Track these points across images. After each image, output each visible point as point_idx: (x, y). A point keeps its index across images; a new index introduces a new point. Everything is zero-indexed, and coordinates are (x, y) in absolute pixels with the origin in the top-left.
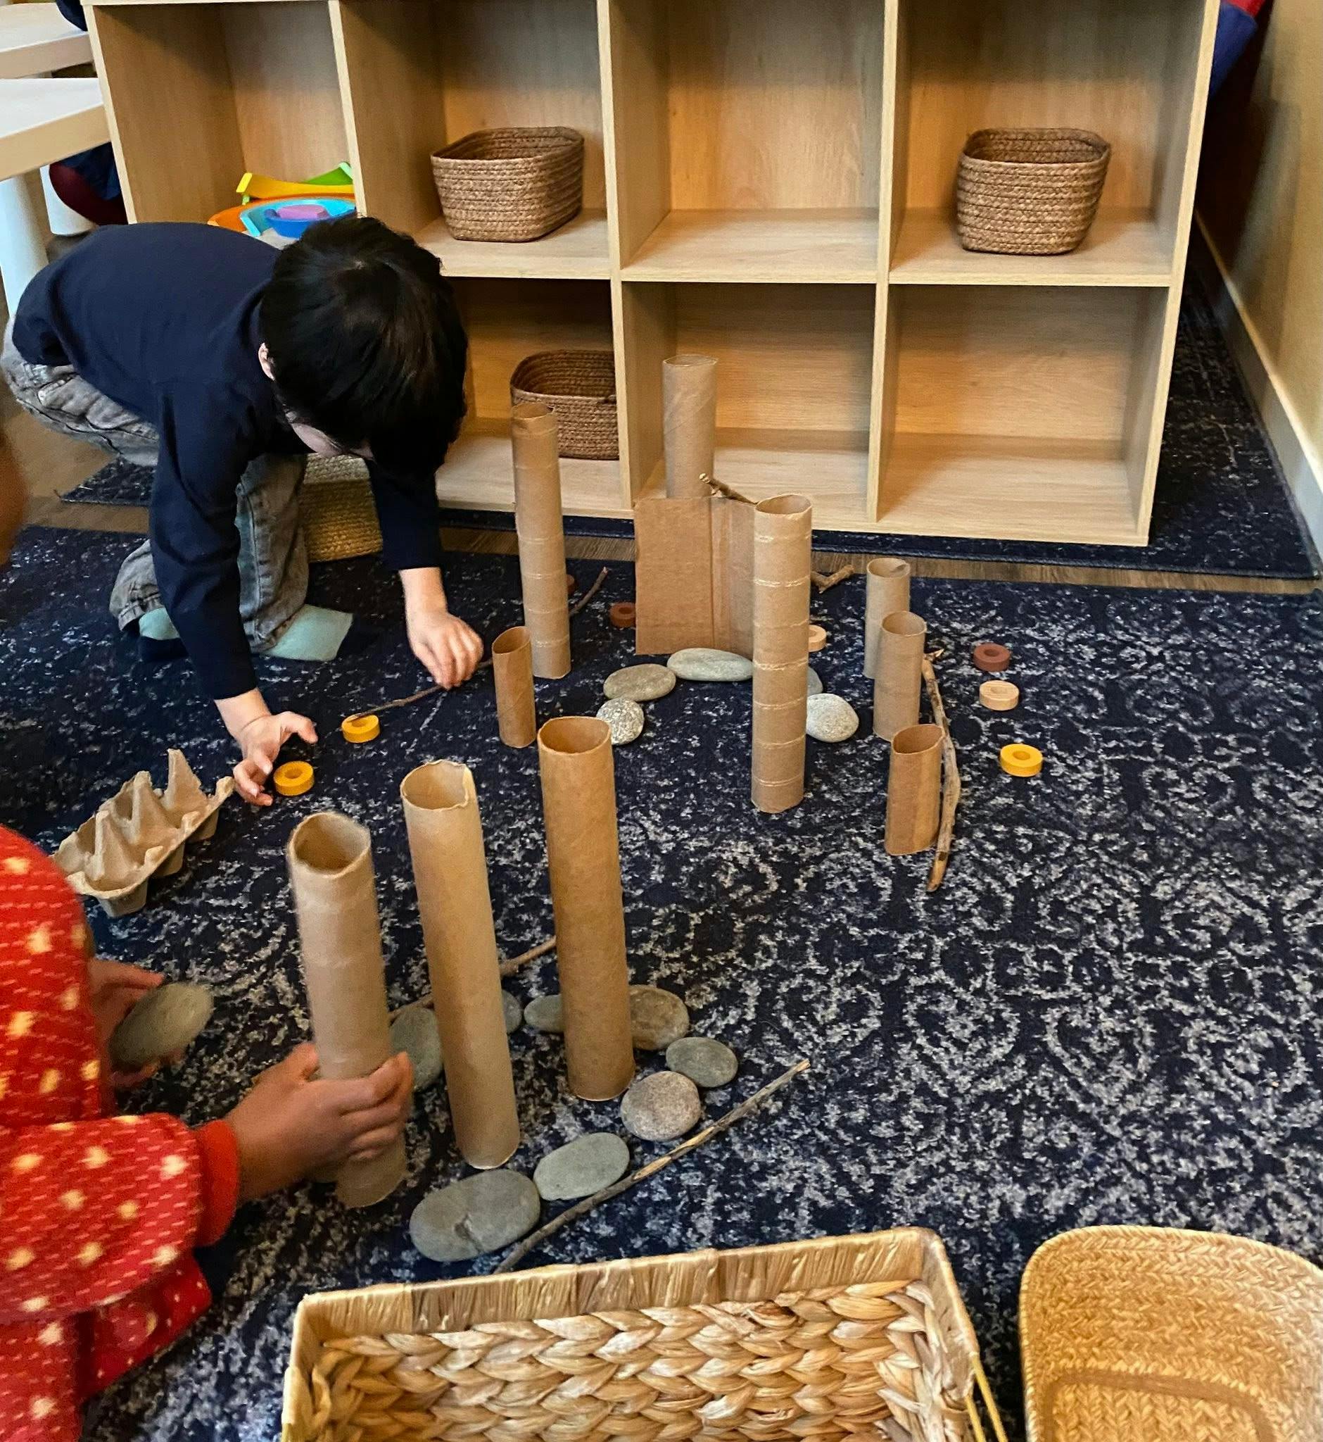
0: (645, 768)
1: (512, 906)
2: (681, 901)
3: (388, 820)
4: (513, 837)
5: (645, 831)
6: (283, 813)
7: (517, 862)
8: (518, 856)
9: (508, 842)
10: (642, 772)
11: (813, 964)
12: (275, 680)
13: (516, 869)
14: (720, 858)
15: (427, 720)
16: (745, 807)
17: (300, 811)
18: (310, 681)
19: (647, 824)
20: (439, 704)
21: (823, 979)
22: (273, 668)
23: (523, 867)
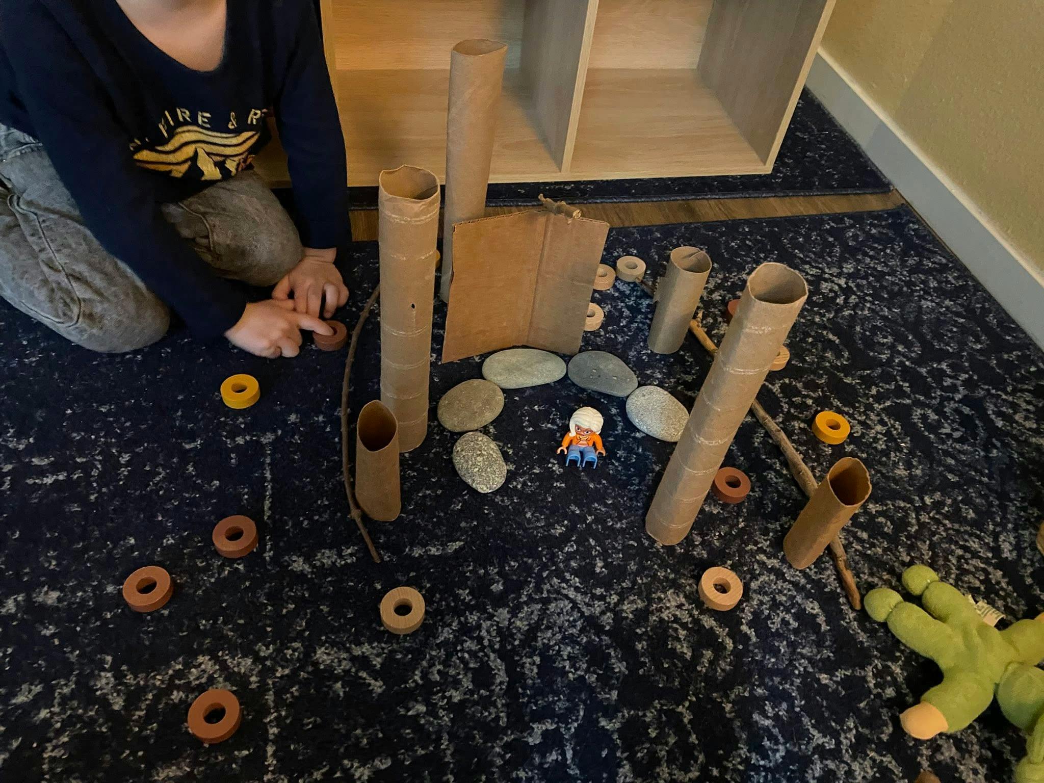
0: (529, 515)
1: (499, 762)
2: (661, 694)
3: (295, 672)
4: (449, 656)
5: (575, 606)
6: (157, 699)
7: (472, 692)
8: (467, 683)
9: (446, 663)
10: (529, 520)
11: (818, 738)
12: (49, 480)
13: (476, 703)
14: (661, 620)
15: (267, 504)
16: (646, 543)
17: (179, 688)
18: (95, 473)
19: (572, 594)
20: (268, 475)
21: (835, 754)
22: (36, 461)
23: (481, 697)
